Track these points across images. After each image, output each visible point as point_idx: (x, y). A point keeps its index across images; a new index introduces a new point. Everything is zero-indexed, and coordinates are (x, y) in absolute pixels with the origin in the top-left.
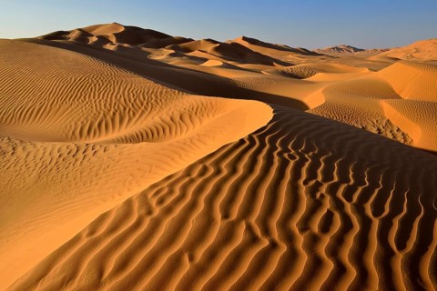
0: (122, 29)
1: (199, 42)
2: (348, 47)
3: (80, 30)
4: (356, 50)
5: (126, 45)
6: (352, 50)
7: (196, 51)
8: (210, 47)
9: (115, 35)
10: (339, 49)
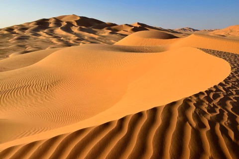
0: (79, 18)
1: (122, 26)
2: (190, 28)
3: (54, 18)
4: (194, 30)
5: (83, 27)
6: (192, 30)
7: (122, 31)
8: (129, 29)
9: (76, 21)
10: (184, 30)
